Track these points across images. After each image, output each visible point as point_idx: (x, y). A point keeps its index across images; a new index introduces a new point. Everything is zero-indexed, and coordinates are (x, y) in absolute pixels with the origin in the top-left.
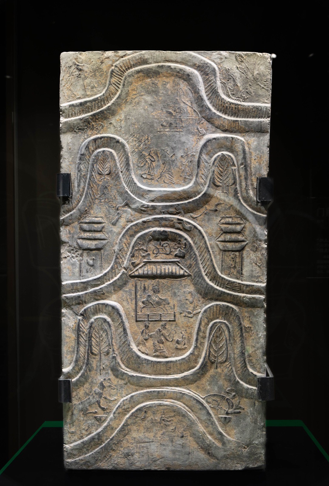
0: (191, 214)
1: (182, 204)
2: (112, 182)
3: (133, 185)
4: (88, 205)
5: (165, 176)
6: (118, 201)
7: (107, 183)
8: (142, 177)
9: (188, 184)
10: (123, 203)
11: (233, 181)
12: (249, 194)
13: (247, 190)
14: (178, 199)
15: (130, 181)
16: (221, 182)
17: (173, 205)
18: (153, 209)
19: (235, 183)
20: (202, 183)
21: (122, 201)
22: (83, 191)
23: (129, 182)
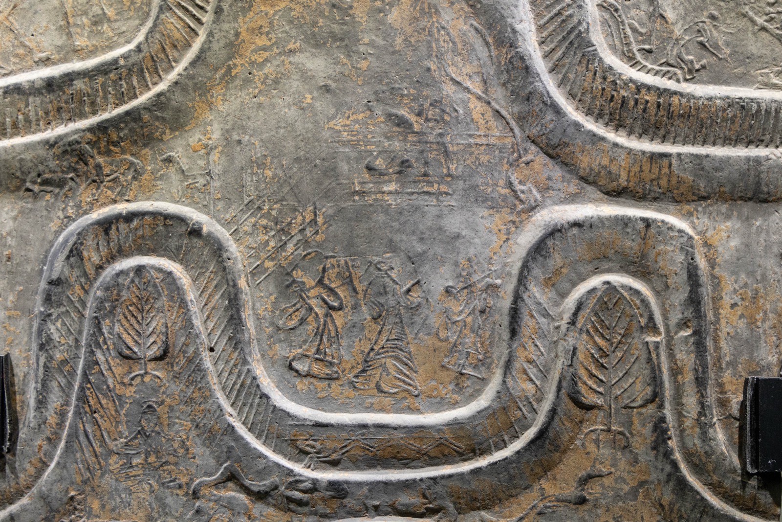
0: (483, 513)
1: (450, 476)
2: (173, 386)
3: (257, 400)
4: (79, 479)
5: (383, 366)
6: (198, 461)
7: (155, 390)
8: (291, 368)
9: (472, 397)
10: (217, 470)
11: (649, 390)
12: (712, 443)
13: (704, 427)
14: (431, 458)
15: (242, 385)
16: (601, 390)
17: (414, 481)
18: (333, 497)
19: (656, 397)
20: (530, 395)
21: (212, 462)
22: (60, 425)
23: (239, 391)
